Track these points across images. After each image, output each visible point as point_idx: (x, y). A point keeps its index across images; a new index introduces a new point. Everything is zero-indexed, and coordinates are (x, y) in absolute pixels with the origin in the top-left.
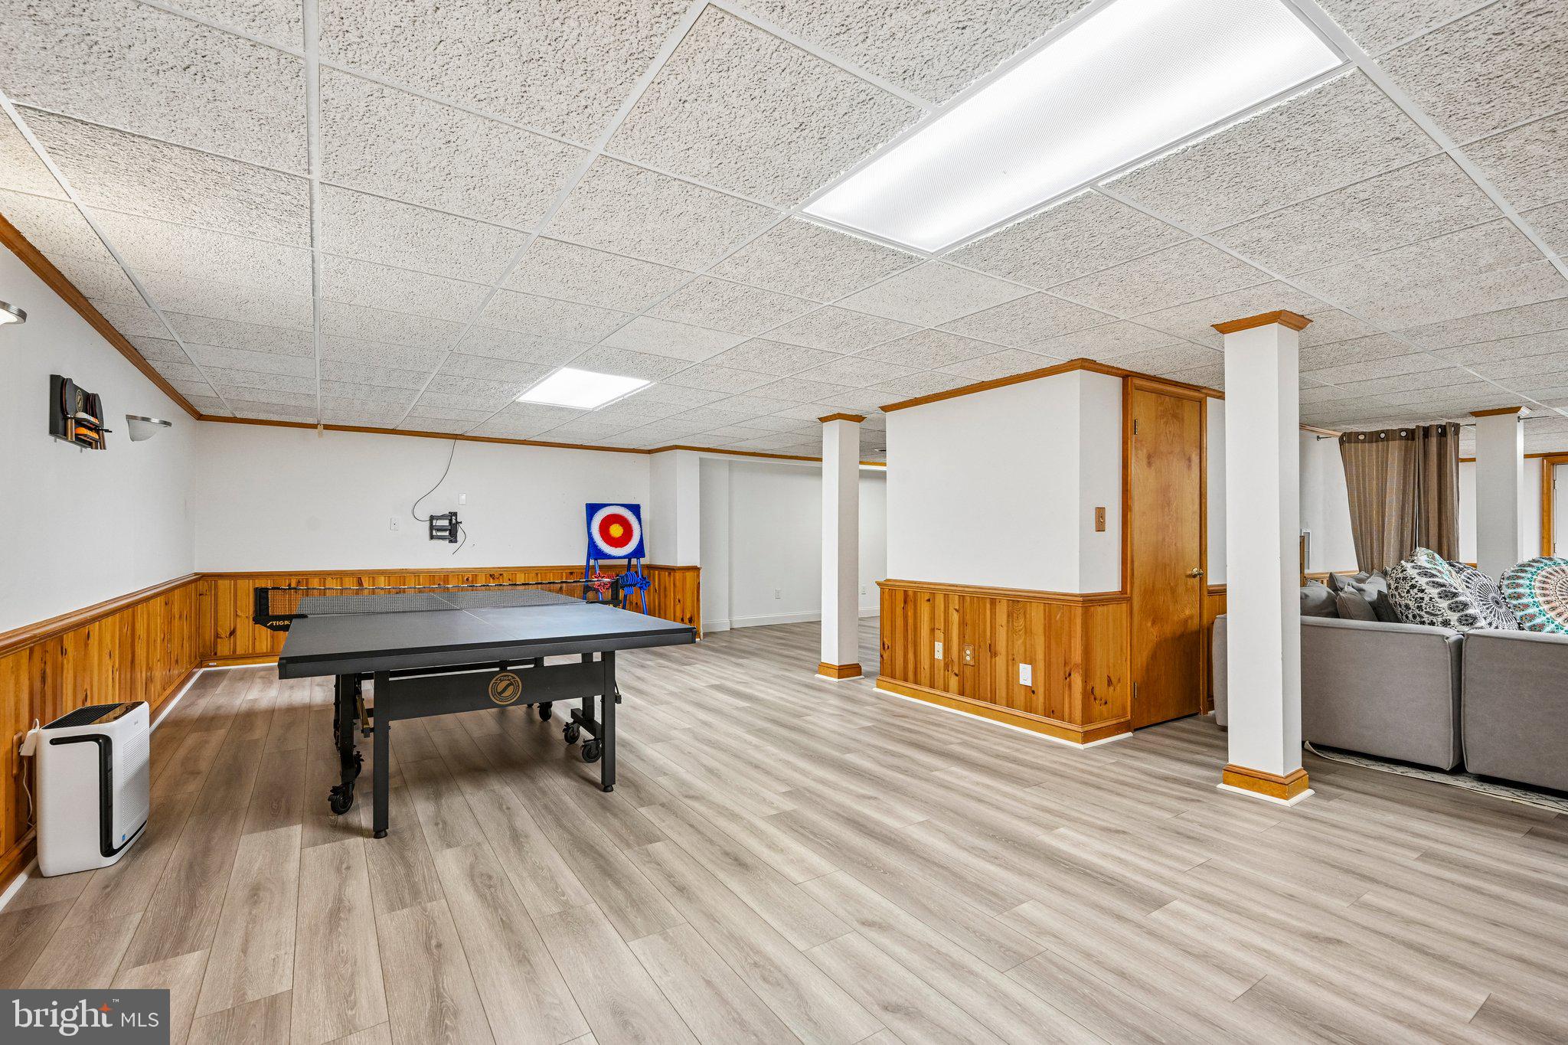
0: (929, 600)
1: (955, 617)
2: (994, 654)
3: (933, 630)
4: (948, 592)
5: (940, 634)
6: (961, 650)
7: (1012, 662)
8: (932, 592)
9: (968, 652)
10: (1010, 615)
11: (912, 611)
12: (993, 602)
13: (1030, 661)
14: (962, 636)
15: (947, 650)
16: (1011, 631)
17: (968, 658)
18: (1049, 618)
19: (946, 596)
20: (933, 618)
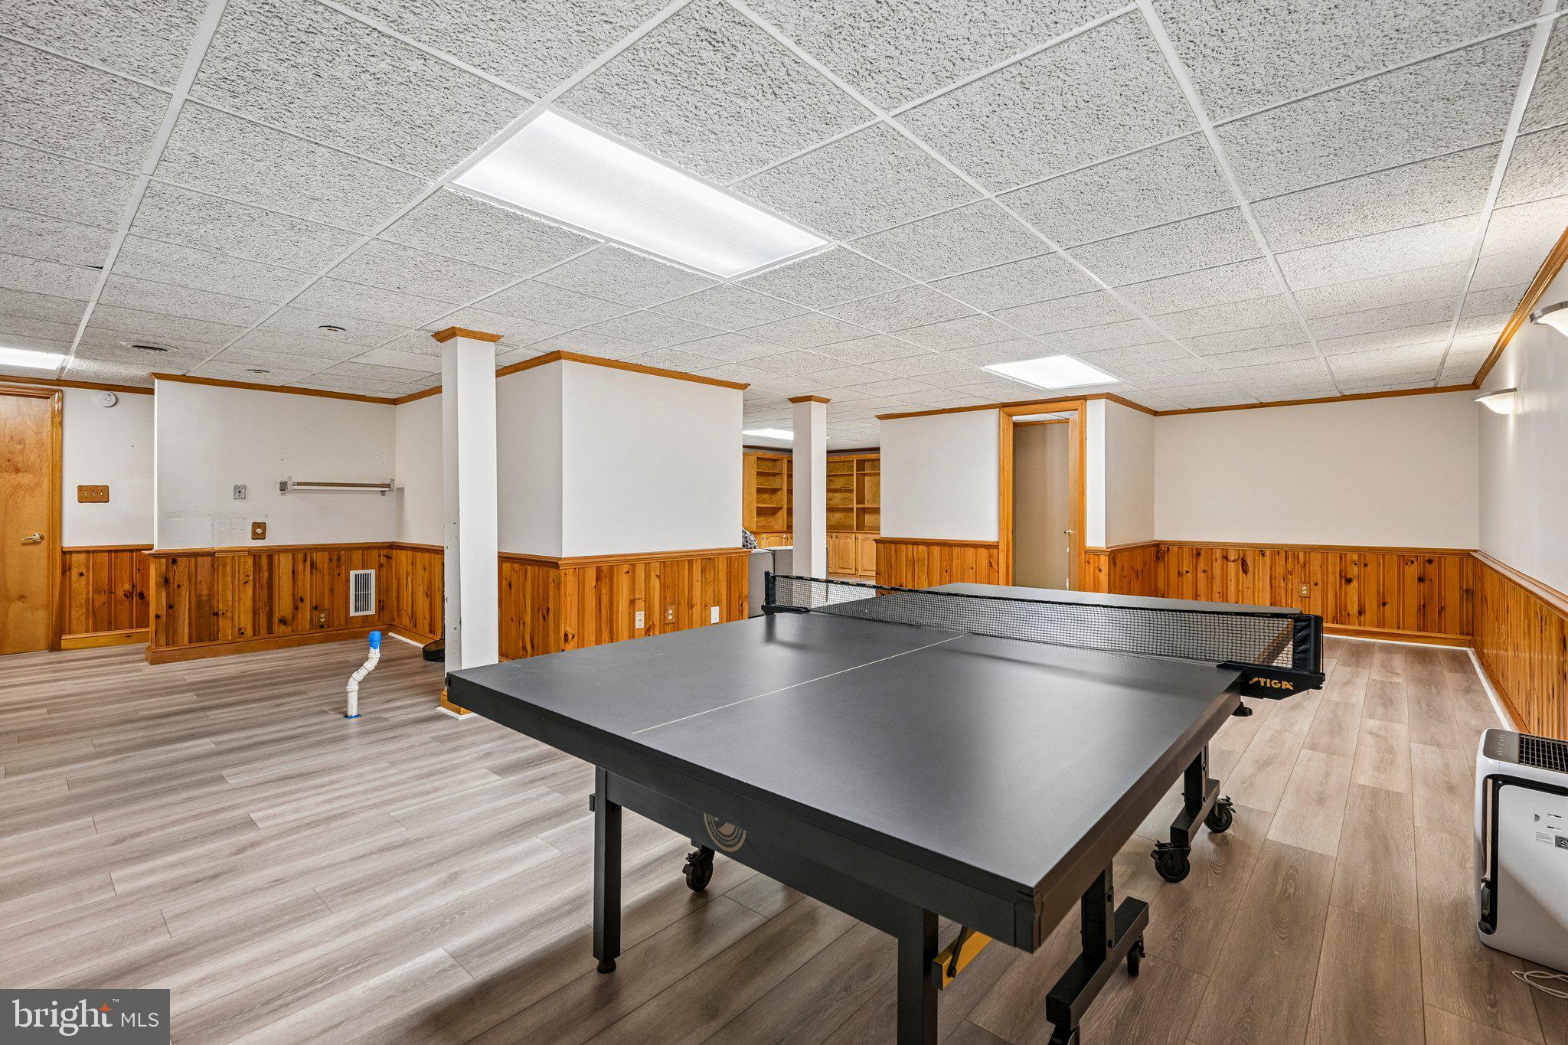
0: (628, 572)
1: (656, 584)
2: (691, 606)
3: (632, 602)
4: (647, 560)
5: (640, 604)
6: (664, 611)
7: (706, 607)
8: (632, 562)
9: (670, 612)
10: (703, 570)
11: (608, 588)
12: (690, 562)
13: (717, 603)
14: (663, 598)
15: (648, 617)
16: (704, 584)
17: (670, 617)
18: (729, 566)
19: (647, 566)
20: (633, 589)
